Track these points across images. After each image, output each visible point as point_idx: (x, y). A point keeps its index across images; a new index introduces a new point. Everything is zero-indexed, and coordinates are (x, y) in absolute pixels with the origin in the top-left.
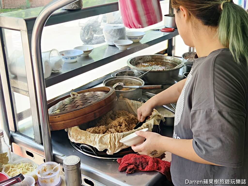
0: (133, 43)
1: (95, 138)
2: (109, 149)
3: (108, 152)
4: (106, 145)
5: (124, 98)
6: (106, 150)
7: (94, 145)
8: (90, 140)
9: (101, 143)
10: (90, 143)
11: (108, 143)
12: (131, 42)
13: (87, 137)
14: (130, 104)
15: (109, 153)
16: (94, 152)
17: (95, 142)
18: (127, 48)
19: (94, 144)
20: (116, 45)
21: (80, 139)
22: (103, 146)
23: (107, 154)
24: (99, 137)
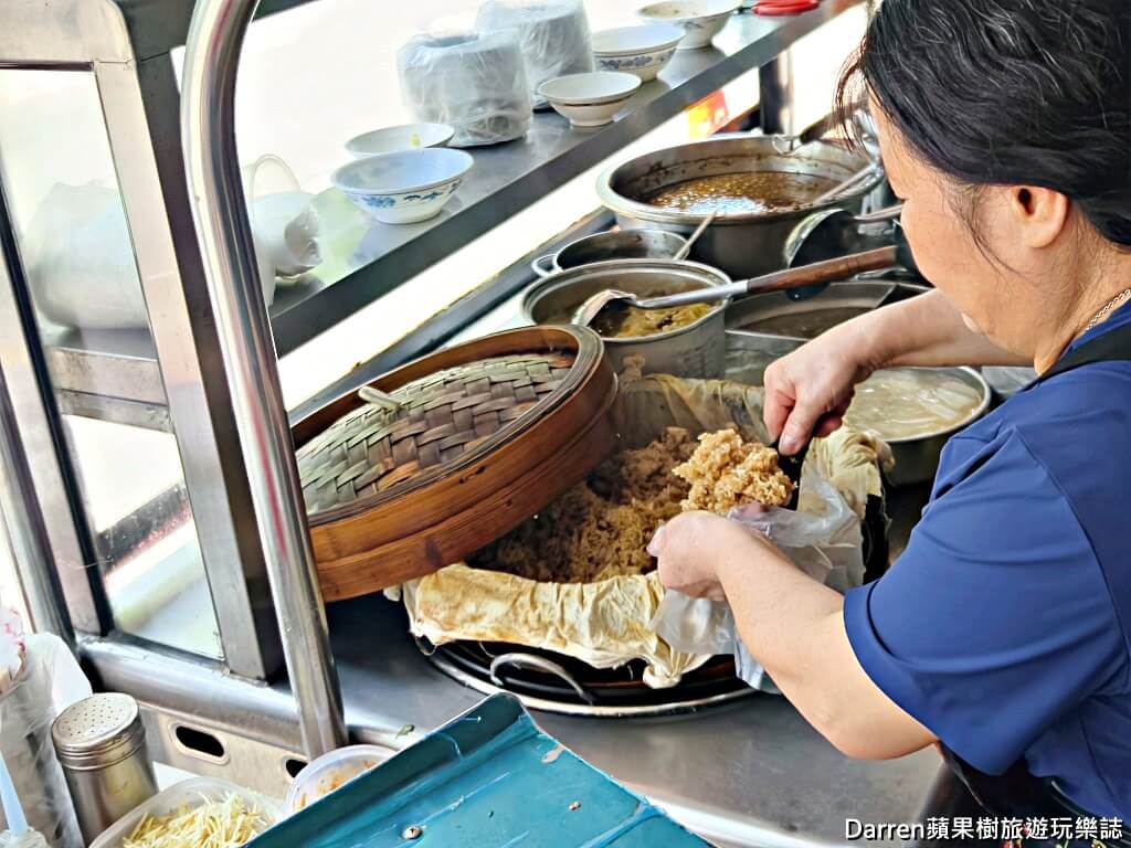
0: (643, 83)
1: (562, 605)
2: (650, 657)
3: (652, 673)
4: (635, 639)
6: (639, 665)
7: (565, 644)
8: (539, 619)
9: (607, 630)
10: (536, 635)
11: (642, 625)
12: (629, 82)
13: (522, 605)
15: (657, 678)
16: (575, 685)
17: (567, 627)
18: (610, 116)
19: (560, 637)
20: (554, 106)
21: (474, 619)
22: (617, 647)
23: (646, 687)
24: (589, 599)
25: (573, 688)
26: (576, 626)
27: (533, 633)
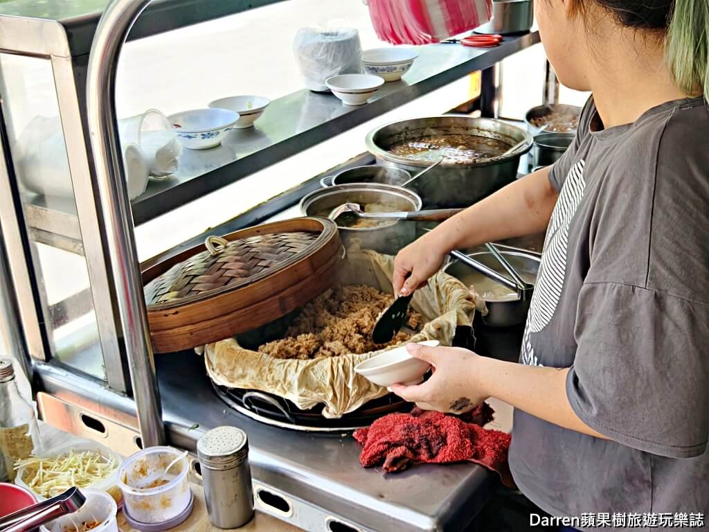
0: (385, 82)
1: (286, 370)
2: (329, 404)
3: (327, 411)
4: (321, 392)
5: (365, 250)
6: (321, 406)
7: (285, 392)
8: (273, 379)
9: (307, 386)
10: (272, 387)
11: (325, 385)
12: (378, 81)
13: (265, 370)
14: (383, 265)
15: (329, 413)
16: (284, 412)
17: (287, 383)
18: (366, 100)
19: (284, 389)
20: (333, 92)
21: (243, 376)
22: (312, 394)
23: (323, 418)
24: (300, 369)
25: (284, 414)
26: (292, 383)
27: (270, 386)
